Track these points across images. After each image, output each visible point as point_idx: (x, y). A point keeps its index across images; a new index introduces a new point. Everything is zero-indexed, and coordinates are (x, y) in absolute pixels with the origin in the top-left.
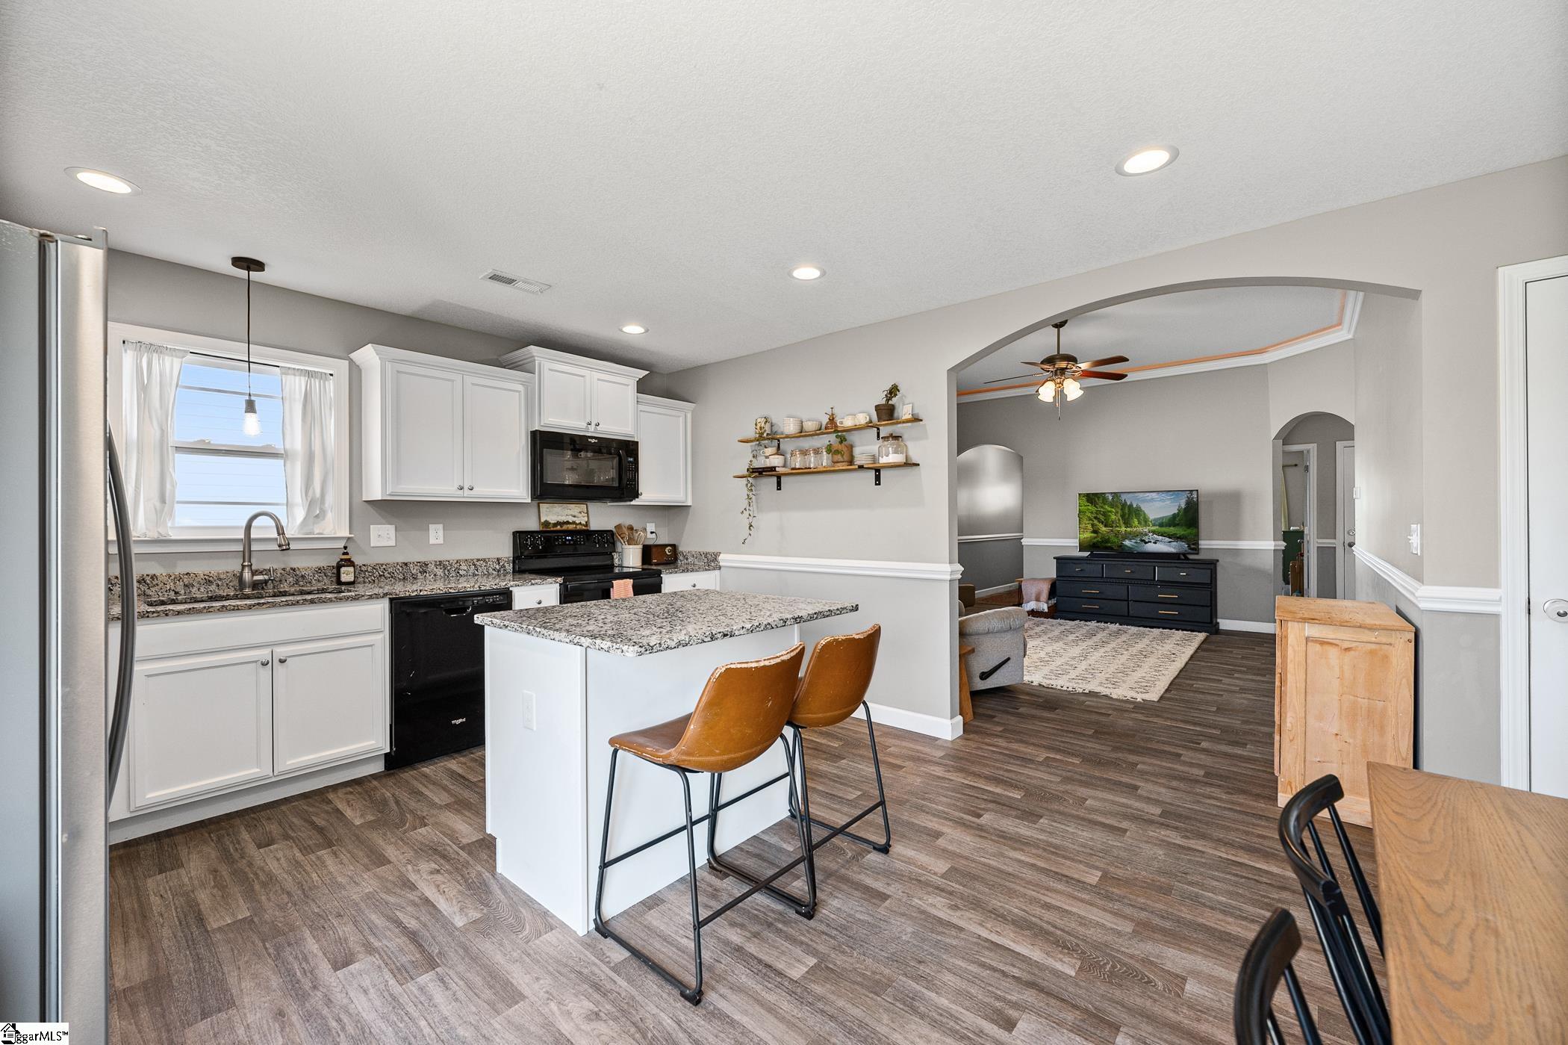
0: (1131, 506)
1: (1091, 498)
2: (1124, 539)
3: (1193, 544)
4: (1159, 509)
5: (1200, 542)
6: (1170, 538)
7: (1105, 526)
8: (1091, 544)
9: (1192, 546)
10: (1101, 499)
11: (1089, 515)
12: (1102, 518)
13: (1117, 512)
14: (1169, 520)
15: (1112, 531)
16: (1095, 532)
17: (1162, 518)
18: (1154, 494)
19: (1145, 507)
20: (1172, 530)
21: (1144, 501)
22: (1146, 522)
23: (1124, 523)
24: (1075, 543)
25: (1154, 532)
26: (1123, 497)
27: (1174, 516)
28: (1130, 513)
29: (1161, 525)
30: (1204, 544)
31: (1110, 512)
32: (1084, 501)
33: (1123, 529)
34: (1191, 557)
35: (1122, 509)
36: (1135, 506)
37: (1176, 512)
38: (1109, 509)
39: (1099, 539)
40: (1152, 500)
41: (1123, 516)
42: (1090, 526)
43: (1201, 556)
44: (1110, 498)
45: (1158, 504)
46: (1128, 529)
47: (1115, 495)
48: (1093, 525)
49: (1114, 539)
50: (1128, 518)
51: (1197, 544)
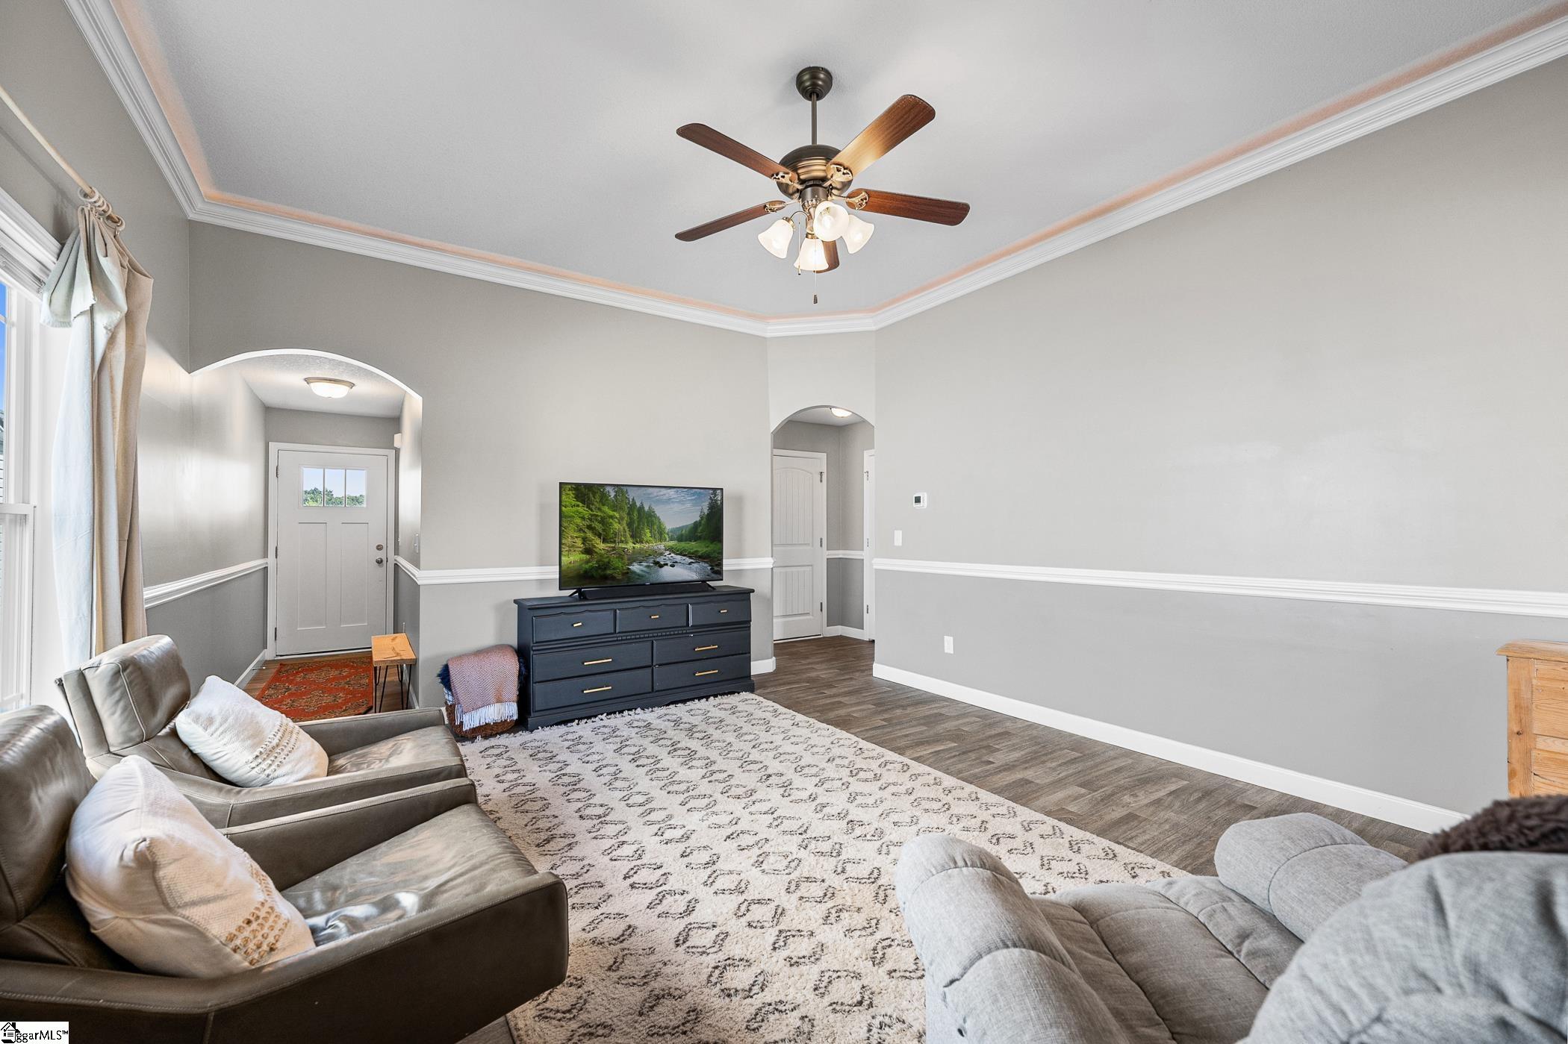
0: (642, 508)
1: (584, 493)
2: (631, 561)
3: (717, 565)
4: (677, 517)
5: (725, 562)
6: (690, 557)
7: (605, 541)
8: (582, 572)
9: (716, 568)
10: (597, 496)
11: (578, 521)
12: (598, 526)
13: (622, 519)
14: (690, 531)
15: (614, 549)
16: (588, 551)
17: (681, 528)
18: (672, 492)
19: (660, 511)
20: (693, 546)
21: (660, 502)
22: (660, 535)
23: (632, 536)
24: (553, 573)
25: (671, 550)
26: (632, 494)
27: (696, 525)
28: (641, 520)
29: (680, 539)
30: (728, 564)
31: (612, 517)
32: (570, 498)
33: (630, 545)
34: (711, 583)
35: (629, 514)
36: (646, 508)
37: (698, 519)
38: (611, 513)
39: (594, 563)
40: (669, 501)
41: (630, 525)
42: (579, 543)
43: (727, 581)
44: (612, 494)
45: (676, 507)
46: (638, 546)
47: (618, 487)
48: (585, 540)
49: (617, 563)
50: (638, 527)
51: (720, 565)
